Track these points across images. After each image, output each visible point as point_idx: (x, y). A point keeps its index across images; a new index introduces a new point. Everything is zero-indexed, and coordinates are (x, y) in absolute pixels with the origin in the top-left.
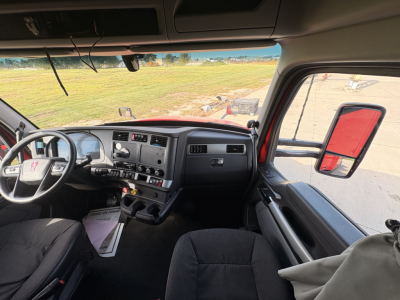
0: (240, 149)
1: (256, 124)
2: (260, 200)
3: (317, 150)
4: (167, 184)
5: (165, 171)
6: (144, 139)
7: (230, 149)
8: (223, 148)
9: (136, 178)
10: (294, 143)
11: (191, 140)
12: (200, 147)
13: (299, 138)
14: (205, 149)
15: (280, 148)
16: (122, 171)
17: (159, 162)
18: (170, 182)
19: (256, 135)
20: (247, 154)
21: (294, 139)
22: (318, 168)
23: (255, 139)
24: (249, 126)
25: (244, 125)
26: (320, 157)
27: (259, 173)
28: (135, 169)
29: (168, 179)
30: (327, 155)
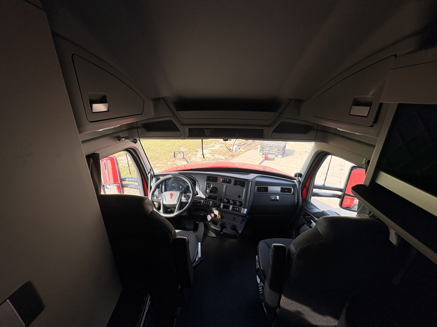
0: (289, 190)
1: (300, 175)
2: (304, 224)
3: (340, 193)
4: (244, 211)
5: (243, 203)
6: (230, 182)
7: (283, 190)
8: (278, 189)
9: (222, 207)
10: (324, 188)
11: (258, 183)
12: (263, 188)
13: (327, 185)
14: (266, 189)
15: (315, 191)
16: (211, 202)
17: (239, 197)
18: (246, 210)
19: (299, 181)
20: (294, 194)
21: (324, 185)
22: (341, 205)
23: (299, 184)
24: (296, 176)
25: (293, 175)
26: (342, 197)
27: (302, 206)
28: (221, 201)
29: (244, 208)
30: (346, 196)
